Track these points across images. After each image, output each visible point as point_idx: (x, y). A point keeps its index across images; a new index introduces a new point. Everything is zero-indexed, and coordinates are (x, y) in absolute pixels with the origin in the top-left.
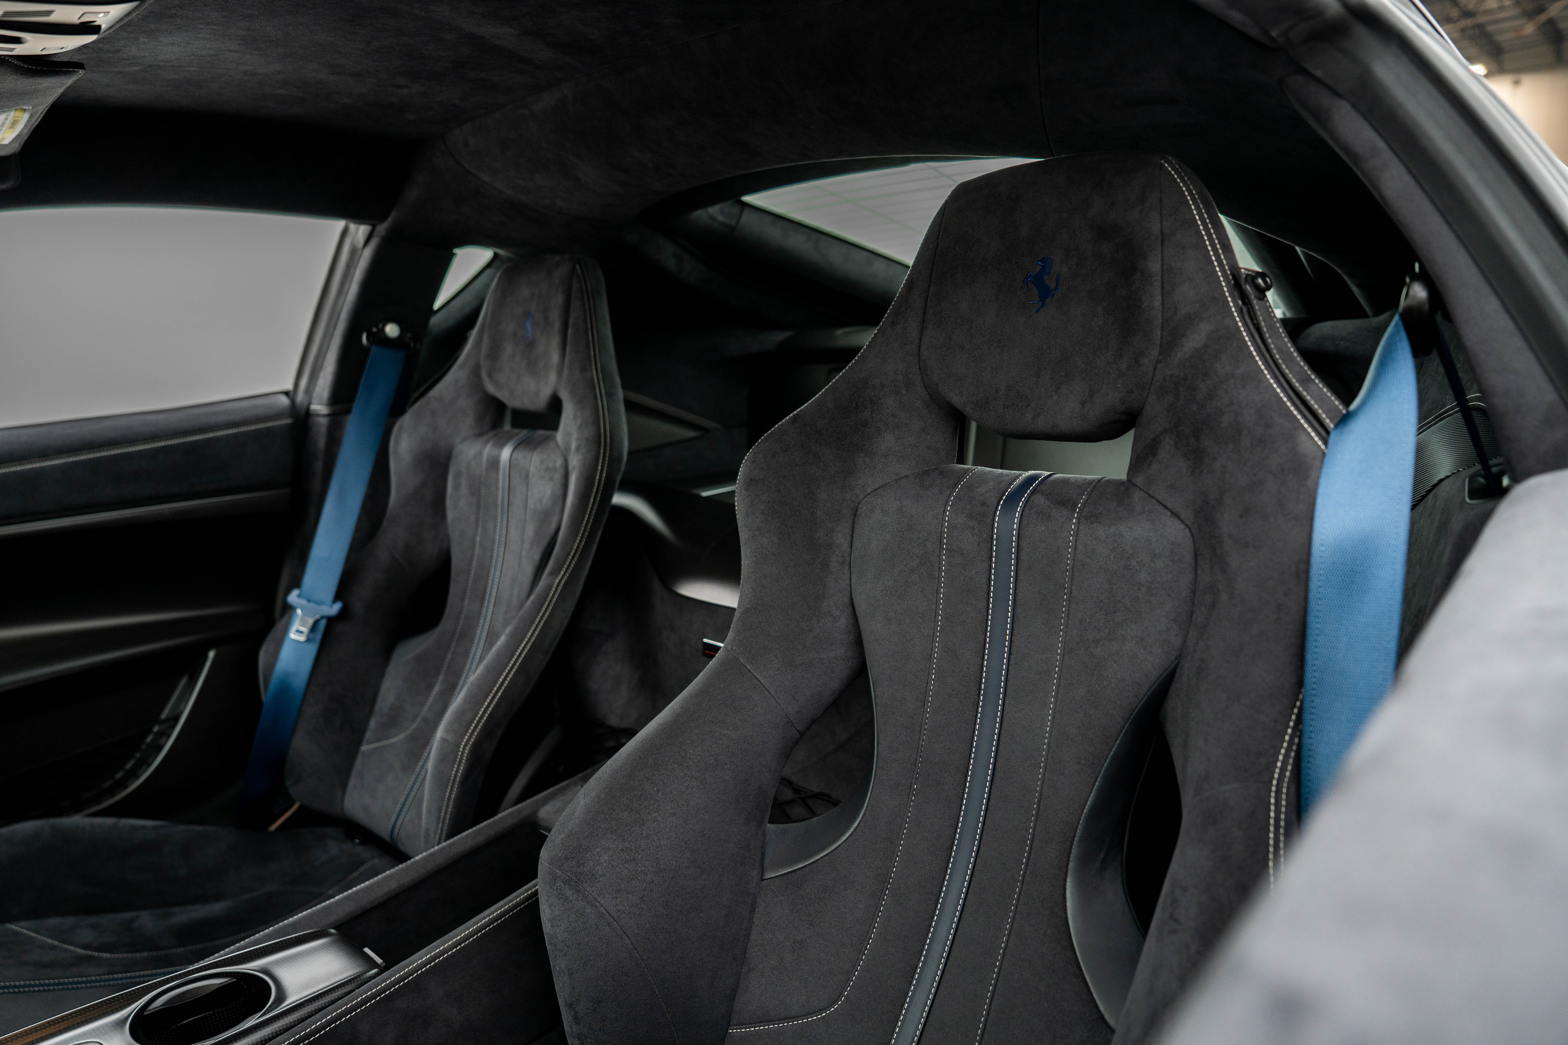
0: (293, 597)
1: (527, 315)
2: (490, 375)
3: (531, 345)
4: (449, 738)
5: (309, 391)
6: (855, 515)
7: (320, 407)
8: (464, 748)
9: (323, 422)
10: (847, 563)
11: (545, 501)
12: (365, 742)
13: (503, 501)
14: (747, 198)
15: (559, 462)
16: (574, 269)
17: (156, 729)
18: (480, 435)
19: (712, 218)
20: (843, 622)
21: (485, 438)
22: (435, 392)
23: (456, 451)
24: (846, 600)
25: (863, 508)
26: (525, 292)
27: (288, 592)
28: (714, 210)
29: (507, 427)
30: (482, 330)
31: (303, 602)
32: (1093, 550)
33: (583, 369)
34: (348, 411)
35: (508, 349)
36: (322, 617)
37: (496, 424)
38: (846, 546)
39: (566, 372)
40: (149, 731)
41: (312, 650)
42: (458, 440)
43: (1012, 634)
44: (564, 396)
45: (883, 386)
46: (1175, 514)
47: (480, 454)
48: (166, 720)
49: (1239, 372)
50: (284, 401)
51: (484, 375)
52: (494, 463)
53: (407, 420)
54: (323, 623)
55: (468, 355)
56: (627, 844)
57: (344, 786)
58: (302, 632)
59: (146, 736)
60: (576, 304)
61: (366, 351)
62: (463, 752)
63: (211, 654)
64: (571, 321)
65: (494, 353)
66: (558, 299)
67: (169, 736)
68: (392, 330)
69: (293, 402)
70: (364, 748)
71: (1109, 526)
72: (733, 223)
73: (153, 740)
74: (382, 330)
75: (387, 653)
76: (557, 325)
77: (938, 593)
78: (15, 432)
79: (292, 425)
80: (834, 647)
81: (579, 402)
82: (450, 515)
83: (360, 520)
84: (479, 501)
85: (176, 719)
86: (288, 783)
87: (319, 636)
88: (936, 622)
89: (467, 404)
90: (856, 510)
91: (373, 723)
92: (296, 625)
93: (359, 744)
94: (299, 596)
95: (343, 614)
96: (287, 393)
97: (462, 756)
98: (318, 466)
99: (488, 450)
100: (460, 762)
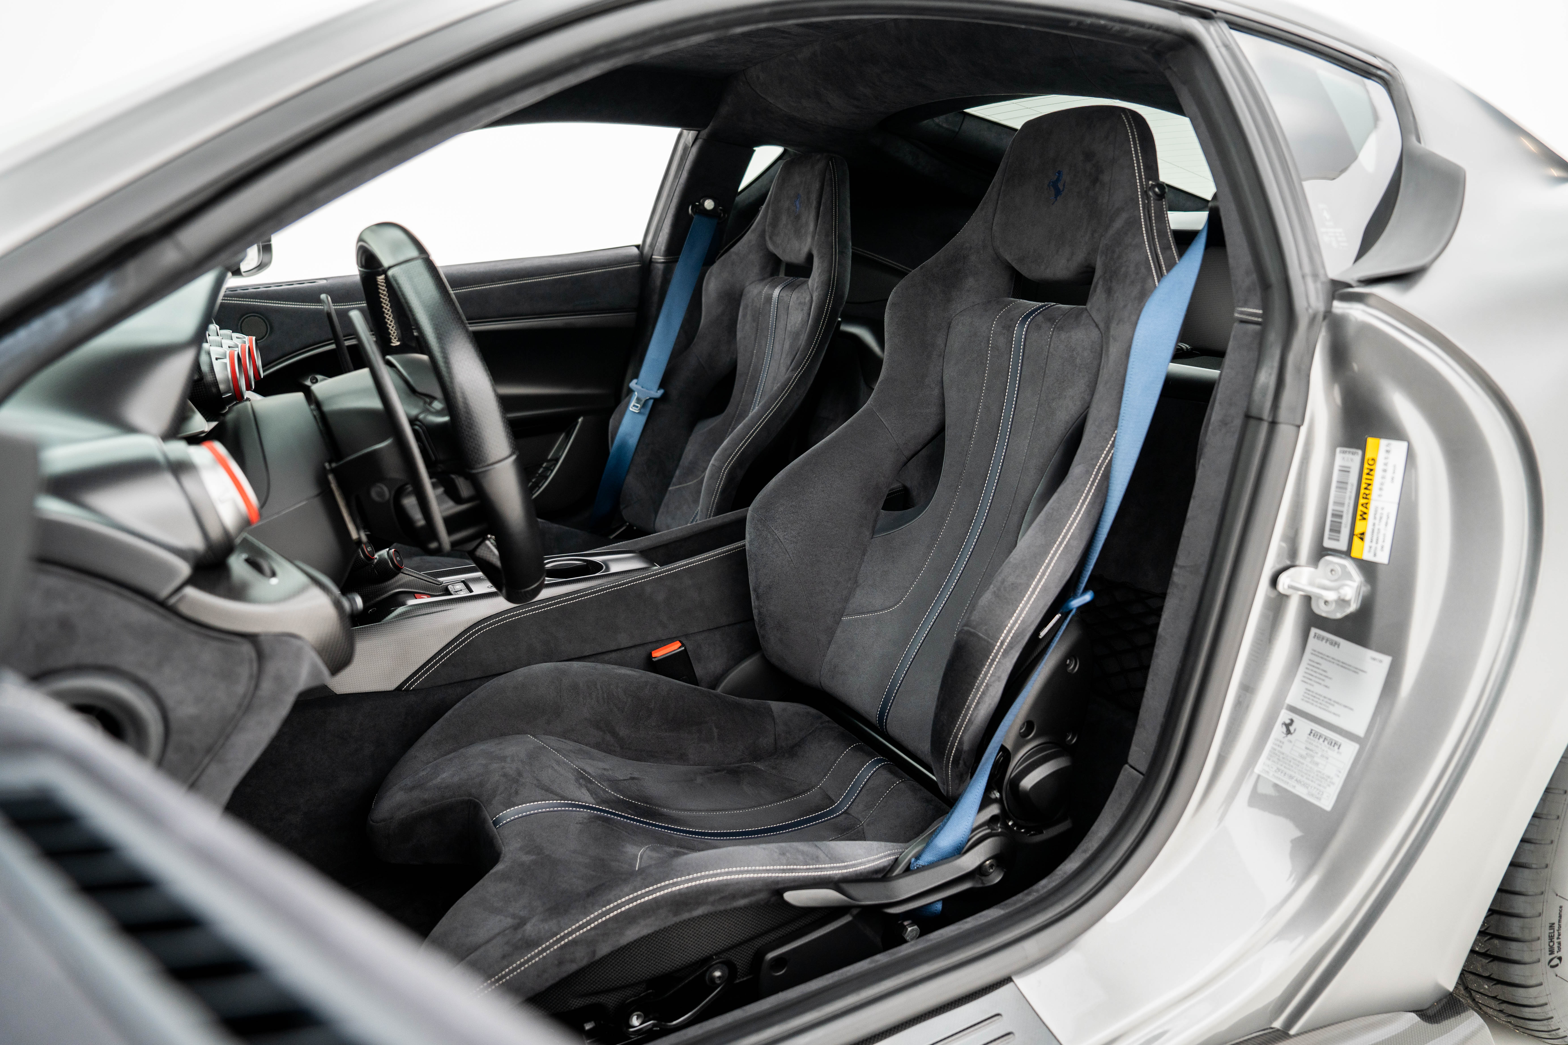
0: (633, 384)
1: (797, 196)
2: (771, 238)
3: (798, 217)
4: (716, 464)
5: (652, 246)
6: (949, 327)
7: (658, 257)
8: (724, 471)
9: (661, 267)
10: (942, 356)
11: (797, 325)
12: (671, 485)
13: (772, 326)
14: (968, 111)
15: (808, 298)
16: (828, 164)
17: (544, 465)
18: (763, 280)
19: (938, 125)
20: (936, 392)
21: (764, 282)
22: (734, 249)
23: (746, 290)
24: (939, 378)
25: (953, 323)
26: (797, 179)
27: (631, 381)
28: (940, 120)
29: (782, 274)
30: (768, 205)
31: (639, 387)
32: (1058, 346)
33: (827, 236)
34: (676, 261)
35: (784, 219)
36: (650, 398)
37: (774, 273)
38: (943, 346)
39: (817, 237)
40: (541, 466)
41: (642, 420)
42: (747, 284)
43: (1017, 397)
44: (815, 253)
45: (971, 248)
46: (1097, 326)
47: (761, 292)
48: (551, 460)
49: (1134, 243)
50: (635, 251)
51: (767, 238)
52: (769, 299)
53: (715, 268)
54: (651, 402)
55: (758, 224)
56: (794, 503)
57: (656, 513)
58: (637, 407)
59: (539, 469)
60: (827, 189)
61: (691, 218)
62: (723, 473)
63: (580, 420)
64: (823, 200)
65: (775, 223)
66: (816, 186)
67: (552, 471)
68: (709, 204)
69: (642, 253)
70: (670, 488)
71: (1067, 332)
72: (957, 130)
73: (543, 472)
74: (703, 204)
75: (690, 427)
76: (814, 204)
77: (985, 373)
78: (477, 265)
79: (640, 267)
80: (930, 407)
81: (821, 258)
82: (739, 335)
83: (678, 337)
84: (757, 326)
85: (557, 460)
86: (622, 507)
87: (647, 411)
88: (981, 390)
89: (755, 258)
90: (950, 323)
91: (677, 473)
92: (633, 402)
93: (668, 485)
94: (636, 384)
95: (664, 398)
96: (638, 247)
97: (723, 475)
98: (655, 298)
99: (766, 290)
100: (721, 479)
